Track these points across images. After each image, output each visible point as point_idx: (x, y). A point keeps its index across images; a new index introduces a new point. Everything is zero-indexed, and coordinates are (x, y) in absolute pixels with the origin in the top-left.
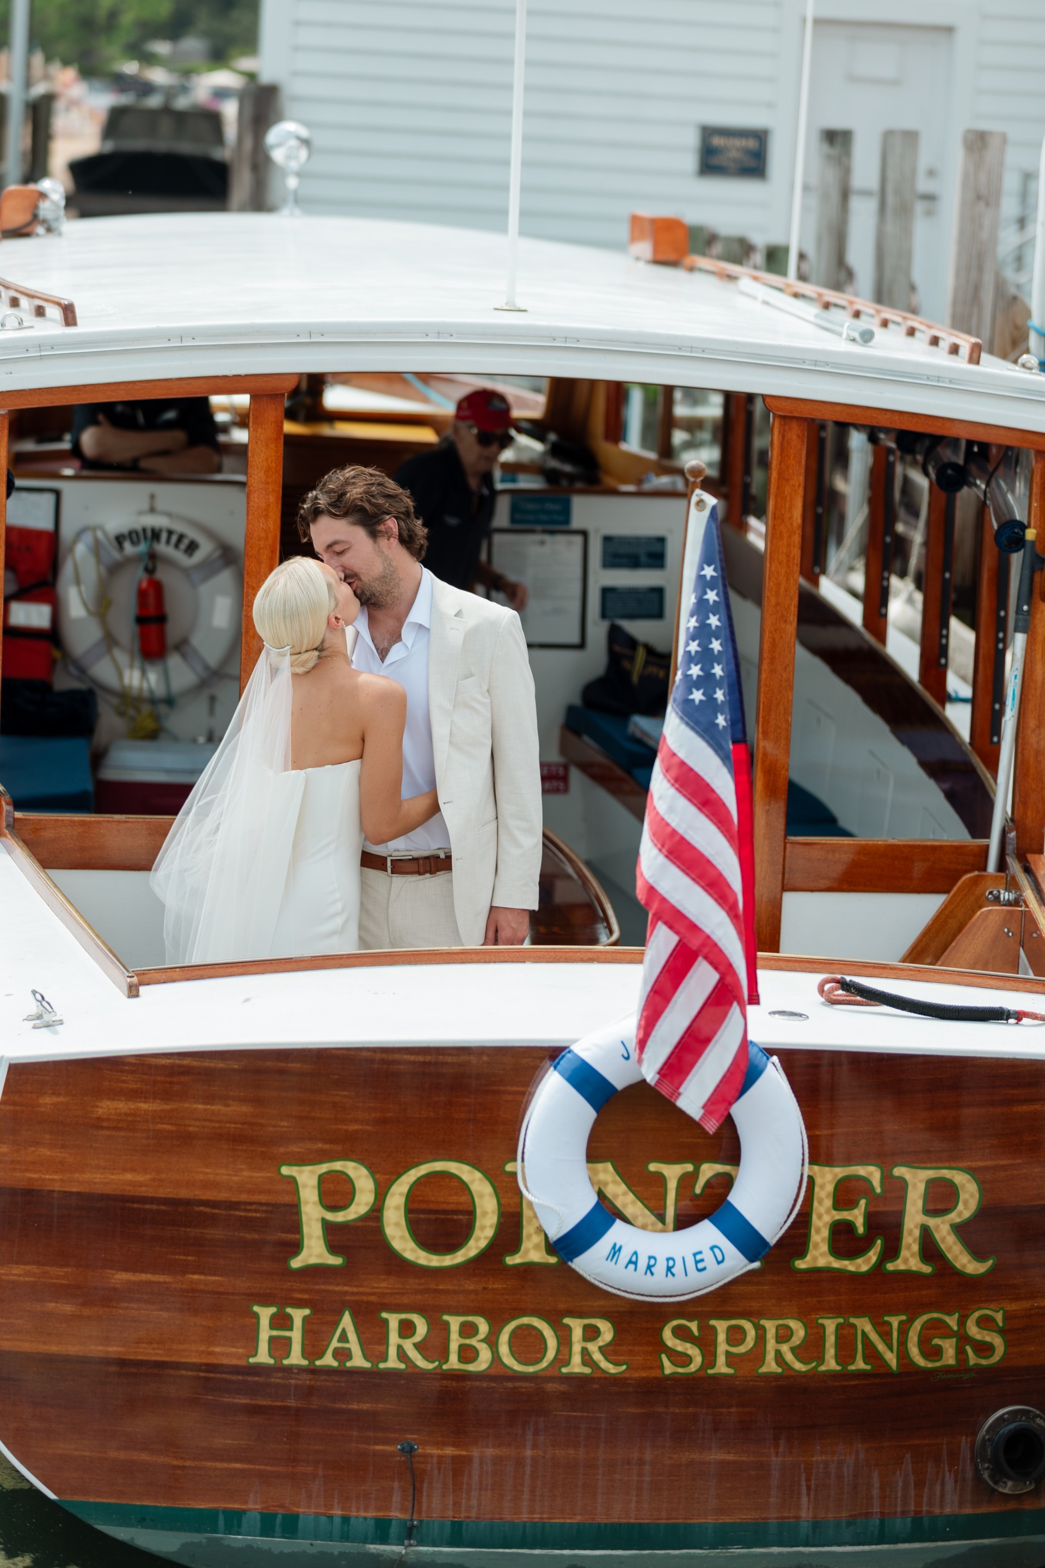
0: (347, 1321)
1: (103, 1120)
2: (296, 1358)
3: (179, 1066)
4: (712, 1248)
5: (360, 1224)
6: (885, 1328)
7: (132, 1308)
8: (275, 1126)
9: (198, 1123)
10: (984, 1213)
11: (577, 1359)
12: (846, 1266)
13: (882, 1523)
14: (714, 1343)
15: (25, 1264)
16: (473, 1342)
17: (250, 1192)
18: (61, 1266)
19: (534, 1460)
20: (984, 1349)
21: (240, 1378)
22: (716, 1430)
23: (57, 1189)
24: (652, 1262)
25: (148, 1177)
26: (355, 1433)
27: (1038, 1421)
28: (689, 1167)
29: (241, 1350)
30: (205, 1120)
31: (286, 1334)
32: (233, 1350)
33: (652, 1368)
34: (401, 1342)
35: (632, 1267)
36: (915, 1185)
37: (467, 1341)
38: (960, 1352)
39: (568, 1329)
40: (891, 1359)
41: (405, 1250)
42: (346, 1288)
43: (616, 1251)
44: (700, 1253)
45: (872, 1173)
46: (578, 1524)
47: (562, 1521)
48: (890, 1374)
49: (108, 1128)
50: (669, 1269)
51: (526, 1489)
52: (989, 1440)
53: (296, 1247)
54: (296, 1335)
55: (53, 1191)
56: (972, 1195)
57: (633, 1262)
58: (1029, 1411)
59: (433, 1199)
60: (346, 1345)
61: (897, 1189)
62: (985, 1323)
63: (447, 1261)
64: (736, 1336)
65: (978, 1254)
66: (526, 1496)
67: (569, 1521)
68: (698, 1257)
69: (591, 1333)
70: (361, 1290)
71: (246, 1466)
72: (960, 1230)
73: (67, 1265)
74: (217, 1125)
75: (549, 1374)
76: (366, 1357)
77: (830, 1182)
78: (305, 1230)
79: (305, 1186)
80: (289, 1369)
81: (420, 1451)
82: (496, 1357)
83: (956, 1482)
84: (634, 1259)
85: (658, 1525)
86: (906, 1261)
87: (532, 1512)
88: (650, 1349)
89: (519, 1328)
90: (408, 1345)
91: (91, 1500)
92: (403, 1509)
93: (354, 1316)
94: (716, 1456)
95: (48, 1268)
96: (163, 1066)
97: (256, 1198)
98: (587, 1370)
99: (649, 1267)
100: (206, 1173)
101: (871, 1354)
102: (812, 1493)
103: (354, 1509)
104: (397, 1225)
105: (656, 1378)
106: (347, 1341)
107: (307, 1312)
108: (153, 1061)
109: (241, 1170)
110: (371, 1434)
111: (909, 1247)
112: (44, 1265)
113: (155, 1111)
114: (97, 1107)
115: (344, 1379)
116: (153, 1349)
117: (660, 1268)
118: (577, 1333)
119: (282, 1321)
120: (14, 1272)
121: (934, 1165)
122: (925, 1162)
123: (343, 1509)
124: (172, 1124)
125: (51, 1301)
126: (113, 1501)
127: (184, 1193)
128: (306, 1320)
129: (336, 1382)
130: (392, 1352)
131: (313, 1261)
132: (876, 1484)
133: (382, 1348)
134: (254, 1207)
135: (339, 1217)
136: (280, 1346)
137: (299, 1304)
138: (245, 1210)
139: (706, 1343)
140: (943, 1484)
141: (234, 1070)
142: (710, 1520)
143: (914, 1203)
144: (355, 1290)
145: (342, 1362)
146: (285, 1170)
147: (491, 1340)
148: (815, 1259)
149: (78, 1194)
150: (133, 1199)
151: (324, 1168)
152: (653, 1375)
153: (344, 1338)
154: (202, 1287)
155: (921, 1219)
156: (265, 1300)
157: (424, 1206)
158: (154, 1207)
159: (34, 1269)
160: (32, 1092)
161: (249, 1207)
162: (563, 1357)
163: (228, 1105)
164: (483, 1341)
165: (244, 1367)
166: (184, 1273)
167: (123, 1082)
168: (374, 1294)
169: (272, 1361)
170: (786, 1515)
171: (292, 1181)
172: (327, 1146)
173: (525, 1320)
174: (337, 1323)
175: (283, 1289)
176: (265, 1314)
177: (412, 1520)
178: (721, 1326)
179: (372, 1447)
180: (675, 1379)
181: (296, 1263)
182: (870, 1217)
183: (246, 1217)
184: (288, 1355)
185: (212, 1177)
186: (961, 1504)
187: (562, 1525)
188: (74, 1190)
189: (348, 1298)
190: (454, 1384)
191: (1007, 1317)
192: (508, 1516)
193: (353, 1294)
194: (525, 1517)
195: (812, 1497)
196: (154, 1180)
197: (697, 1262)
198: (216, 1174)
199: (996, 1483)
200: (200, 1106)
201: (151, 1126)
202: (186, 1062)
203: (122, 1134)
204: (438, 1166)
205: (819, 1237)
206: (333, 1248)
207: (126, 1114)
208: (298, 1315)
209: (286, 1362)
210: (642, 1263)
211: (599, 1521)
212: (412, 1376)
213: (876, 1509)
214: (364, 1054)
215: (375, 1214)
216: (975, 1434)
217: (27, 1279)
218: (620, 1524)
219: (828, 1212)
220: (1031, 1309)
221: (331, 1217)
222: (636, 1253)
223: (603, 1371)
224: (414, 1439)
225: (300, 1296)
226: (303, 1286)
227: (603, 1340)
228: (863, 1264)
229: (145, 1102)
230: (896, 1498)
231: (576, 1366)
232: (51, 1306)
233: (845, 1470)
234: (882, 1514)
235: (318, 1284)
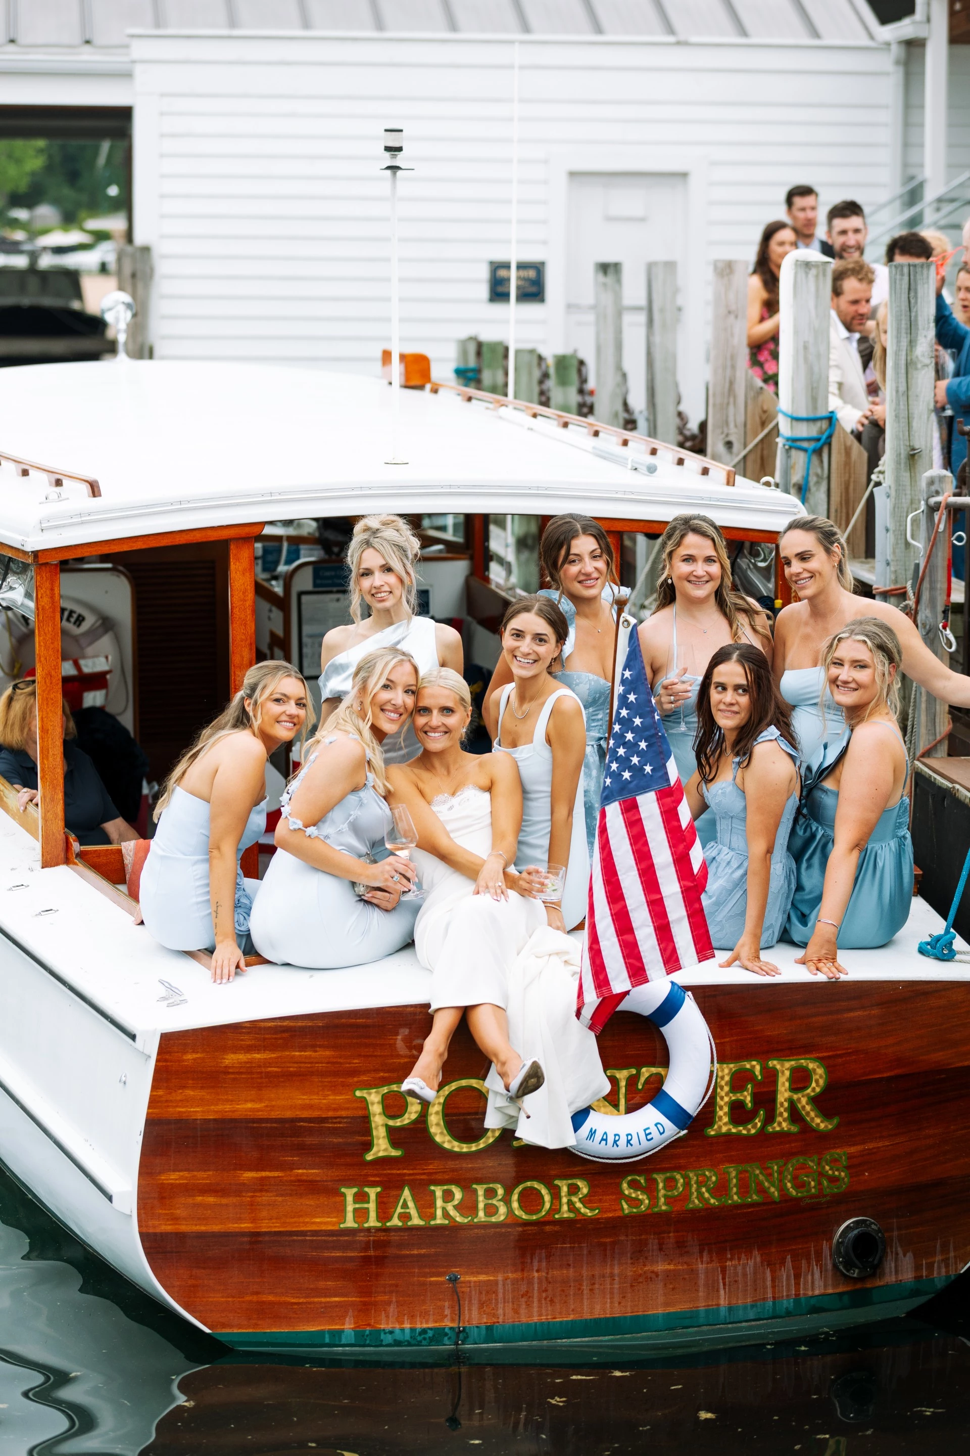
0: (406, 1193)
1: (229, 1067)
2: (373, 1222)
3: (281, 1026)
4: (656, 1125)
5: (412, 1126)
6: (769, 1171)
7: (257, 1196)
8: (350, 1063)
9: (296, 1065)
10: (829, 1089)
11: (565, 1208)
12: (741, 1131)
13: (774, 1303)
14: (656, 1190)
15: (179, 1171)
16: (494, 1202)
17: (335, 1110)
18: (205, 1171)
19: (539, 1278)
20: (833, 1180)
21: (335, 1238)
22: (661, 1249)
23: (199, 1118)
24: (617, 1138)
25: (263, 1105)
26: (416, 1271)
27: (873, 1226)
28: (634, 1071)
29: (334, 1220)
30: (301, 1063)
31: (366, 1206)
32: (329, 1219)
33: (615, 1210)
34: (445, 1205)
35: (604, 1142)
36: (783, 1072)
37: (490, 1202)
38: (820, 1183)
39: (558, 1188)
40: (774, 1192)
41: (444, 1142)
42: (405, 1171)
43: (592, 1133)
44: (648, 1128)
45: (756, 1067)
46: (572, 1321)
47: (561, 1319)
48: (774, 1203)
49: (233, 1073)
50: (628, 1141)
51: (535, 1300)
52: (841, 1243)
53: (368, 1146)
54: (372, 1206)
55: (197, 1119)
56: (821, 1077)
57: (604, 1139)
58: (867, 1220)
59: (461, 1105)
60: (408, 1211)
61: (771, 1076)
62: (834, 1162)
63: (474, 1147)
64: (670, 1183)
65: (826, 1114)
66: (536, 1304)
67: (565, 1319)
68: (647, 1132)
69: (574, 1190)
70: (415, 1171)
71: (343, 1299)
72: (816, 1101)
73: (209, 1170)
74: (309, 1065)
75: (546, 1219)
76: (421, 1217)
77: (728, 1074)
78: (375, 1133)
79: (373, 1104)
80: (369, 1230)
81: (462, 1279)
82: (510, 1211)
83: (821, 1272)
84: (605, 1137)
85: (625, 1317)
86: (780, 1124)
87: (540, 1315)
88: (614, 1197)
89: (525, 1189)
90: (450, 1208)
91: (235, 1331)
92: (453, 1320)
93: (412, 1190)
94: (661, 1267)
95: (196, 1173)
96: (270, 1027)
97: (339, 1113)
98: (572, 1215)
99: (615, 1142)
100: (304, 1099)
101: (762, 1191)
102: (727, 1287)
103: (418, 1323)
104: (438, 1124)
105: (619, 1217)
106: (408, 1208)
107: (379, 1189)
108: (262, 1024)
109: (328, 1095)
110: (427, 1270)
111: (781, 1114)
112: (192, 1171)
113: (266, 1059)
114: (225, 1059)
115: (406, 1234)
116: (273, 1223)
117: (623, 1142)
118: (565, 1189)
119: (361, 1197)
120: (172, 1177)
121: (795, 1057)
122: (789, 1056)
123: (411, 1324)
124: (278, 1067)
125: (199, 1196)
126: (251, 1330)
127: (288, 1114)
128: (378, 1195)
129: (401, 1236)
130: (439, 1213)
131: (381, 1154)
132: (769, 1278)
133: (432, 1210)
134: (338, 1120)
135: (398, 1123)
136: (362, 1214)
137: (373, 1184)
138: (332, 1123)
139: (650, 1189)
140: (813, 1275)
141: (319, 1027)
142: (660, 1311)
143: (783, 1084)
144: (411, 1172)
145: (404, 1222)
146: (358, 1093)
147: (507, 1200)
148: (720, 1127)
149: (215, 1120)
150: (254, 1121)
151: (385, 1090)
152: (617, 1215)
153: (405, 1205)
154: (305, 1178)
155: (787, 1094)
156: (349, 1183)
157: (455, 1111)
158: (269, 1125)
159: (186, 1174)
160: (178, 1052)
161: (334, 1121)
162: (555, 1209)
163: (316, 1051)
164: (500, 1200)
165: (337, 1231)
166: (292, 1169)
167: (242, 1040)
168: (424, 1174)
169: (356, 1226)
170: (710, 1303)
171: (363, 1100)
172: (386, 1075)
173: (529, 1184)
174: (399, 1196)
175: (361, 1175)
176: (350, 1193)
177: (459, 1328)
178: (660, 1178)
179: (428, 1279)
180: (632, 1217)
181: (369, 1157)
182: (755, 1096)
183: (333, 1128)
184: (367, 1220)
185: (307, 1102)
186: (825, 1286)
187: (561, 1322)
188: (211, 1117)
189: (407, 1178)
190: (483, 1231)
191: (850, 1157)
192: (524, 1319)
193: (410, 1175)
194: (536, 1319)
195: (727, 1290)
196: (267, 1106)
197: (647, 1135)
198: (311, 1099)
199: (848, 1271)
200: (297, 1053)
201: (263, 1070)
202: (285, 1023)
203: (243, 1076)
204: (464, 1083)
205: (722, 1113)
206: (394, 1143)
207: (246, 1063)
208: (373, 1192)
209: (366, 1225)
210: (611, 1140)
211: (585, 1317)
212: (453, 1229)
213: (770, 1295)
214: (409, 1009)
215: (422, 1119)
216: (831, 1238)
217: (181, 1182)
218: (600, 1319)
219: (727, 1094)
220: (863, 1151)
221: (391, 1123)
222: (605, 1133)
223: (583, 1215)
224: (457, 1272)
225: (373, 1179)
226: (375, 1172)
227: (582, 1194)
228: (751, 1129)
229: (258, 1053)
230: (783, 1286)
231: (565, 1213)
232: (199, 1199)
233: (748, 1270)
234: (774, 1298)
235: (385, 1170)
